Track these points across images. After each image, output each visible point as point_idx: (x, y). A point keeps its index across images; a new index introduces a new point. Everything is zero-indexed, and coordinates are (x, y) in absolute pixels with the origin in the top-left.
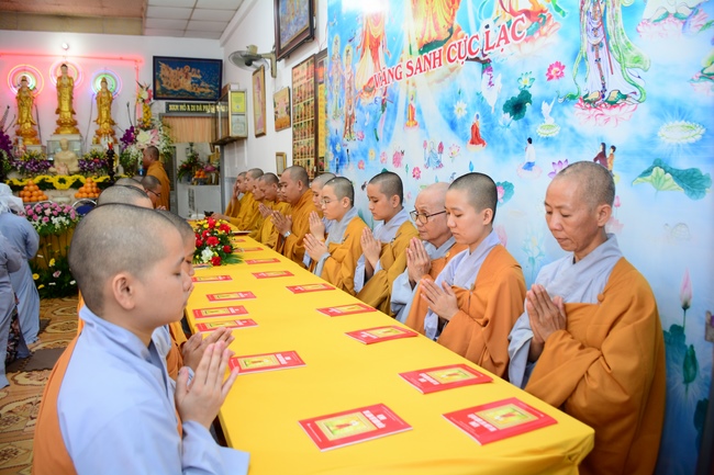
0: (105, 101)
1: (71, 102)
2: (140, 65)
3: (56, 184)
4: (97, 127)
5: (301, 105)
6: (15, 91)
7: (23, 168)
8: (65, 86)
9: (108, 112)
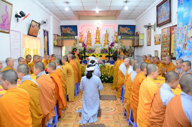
0: (107, 36)
1: (99, 36)
2: (115, 27)
3: (96, 56)
4: (104, 42)
5: (165, 39)
6: (87, 34)
7: (88, 51)
8: (98, 32)
9: (107, 39)
